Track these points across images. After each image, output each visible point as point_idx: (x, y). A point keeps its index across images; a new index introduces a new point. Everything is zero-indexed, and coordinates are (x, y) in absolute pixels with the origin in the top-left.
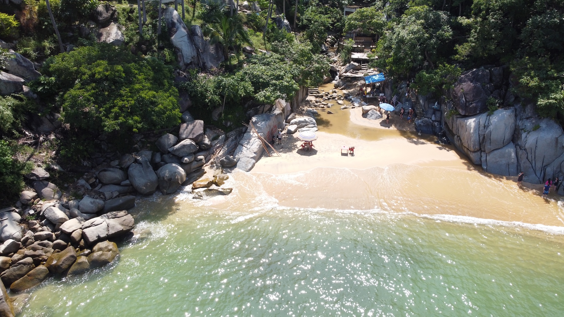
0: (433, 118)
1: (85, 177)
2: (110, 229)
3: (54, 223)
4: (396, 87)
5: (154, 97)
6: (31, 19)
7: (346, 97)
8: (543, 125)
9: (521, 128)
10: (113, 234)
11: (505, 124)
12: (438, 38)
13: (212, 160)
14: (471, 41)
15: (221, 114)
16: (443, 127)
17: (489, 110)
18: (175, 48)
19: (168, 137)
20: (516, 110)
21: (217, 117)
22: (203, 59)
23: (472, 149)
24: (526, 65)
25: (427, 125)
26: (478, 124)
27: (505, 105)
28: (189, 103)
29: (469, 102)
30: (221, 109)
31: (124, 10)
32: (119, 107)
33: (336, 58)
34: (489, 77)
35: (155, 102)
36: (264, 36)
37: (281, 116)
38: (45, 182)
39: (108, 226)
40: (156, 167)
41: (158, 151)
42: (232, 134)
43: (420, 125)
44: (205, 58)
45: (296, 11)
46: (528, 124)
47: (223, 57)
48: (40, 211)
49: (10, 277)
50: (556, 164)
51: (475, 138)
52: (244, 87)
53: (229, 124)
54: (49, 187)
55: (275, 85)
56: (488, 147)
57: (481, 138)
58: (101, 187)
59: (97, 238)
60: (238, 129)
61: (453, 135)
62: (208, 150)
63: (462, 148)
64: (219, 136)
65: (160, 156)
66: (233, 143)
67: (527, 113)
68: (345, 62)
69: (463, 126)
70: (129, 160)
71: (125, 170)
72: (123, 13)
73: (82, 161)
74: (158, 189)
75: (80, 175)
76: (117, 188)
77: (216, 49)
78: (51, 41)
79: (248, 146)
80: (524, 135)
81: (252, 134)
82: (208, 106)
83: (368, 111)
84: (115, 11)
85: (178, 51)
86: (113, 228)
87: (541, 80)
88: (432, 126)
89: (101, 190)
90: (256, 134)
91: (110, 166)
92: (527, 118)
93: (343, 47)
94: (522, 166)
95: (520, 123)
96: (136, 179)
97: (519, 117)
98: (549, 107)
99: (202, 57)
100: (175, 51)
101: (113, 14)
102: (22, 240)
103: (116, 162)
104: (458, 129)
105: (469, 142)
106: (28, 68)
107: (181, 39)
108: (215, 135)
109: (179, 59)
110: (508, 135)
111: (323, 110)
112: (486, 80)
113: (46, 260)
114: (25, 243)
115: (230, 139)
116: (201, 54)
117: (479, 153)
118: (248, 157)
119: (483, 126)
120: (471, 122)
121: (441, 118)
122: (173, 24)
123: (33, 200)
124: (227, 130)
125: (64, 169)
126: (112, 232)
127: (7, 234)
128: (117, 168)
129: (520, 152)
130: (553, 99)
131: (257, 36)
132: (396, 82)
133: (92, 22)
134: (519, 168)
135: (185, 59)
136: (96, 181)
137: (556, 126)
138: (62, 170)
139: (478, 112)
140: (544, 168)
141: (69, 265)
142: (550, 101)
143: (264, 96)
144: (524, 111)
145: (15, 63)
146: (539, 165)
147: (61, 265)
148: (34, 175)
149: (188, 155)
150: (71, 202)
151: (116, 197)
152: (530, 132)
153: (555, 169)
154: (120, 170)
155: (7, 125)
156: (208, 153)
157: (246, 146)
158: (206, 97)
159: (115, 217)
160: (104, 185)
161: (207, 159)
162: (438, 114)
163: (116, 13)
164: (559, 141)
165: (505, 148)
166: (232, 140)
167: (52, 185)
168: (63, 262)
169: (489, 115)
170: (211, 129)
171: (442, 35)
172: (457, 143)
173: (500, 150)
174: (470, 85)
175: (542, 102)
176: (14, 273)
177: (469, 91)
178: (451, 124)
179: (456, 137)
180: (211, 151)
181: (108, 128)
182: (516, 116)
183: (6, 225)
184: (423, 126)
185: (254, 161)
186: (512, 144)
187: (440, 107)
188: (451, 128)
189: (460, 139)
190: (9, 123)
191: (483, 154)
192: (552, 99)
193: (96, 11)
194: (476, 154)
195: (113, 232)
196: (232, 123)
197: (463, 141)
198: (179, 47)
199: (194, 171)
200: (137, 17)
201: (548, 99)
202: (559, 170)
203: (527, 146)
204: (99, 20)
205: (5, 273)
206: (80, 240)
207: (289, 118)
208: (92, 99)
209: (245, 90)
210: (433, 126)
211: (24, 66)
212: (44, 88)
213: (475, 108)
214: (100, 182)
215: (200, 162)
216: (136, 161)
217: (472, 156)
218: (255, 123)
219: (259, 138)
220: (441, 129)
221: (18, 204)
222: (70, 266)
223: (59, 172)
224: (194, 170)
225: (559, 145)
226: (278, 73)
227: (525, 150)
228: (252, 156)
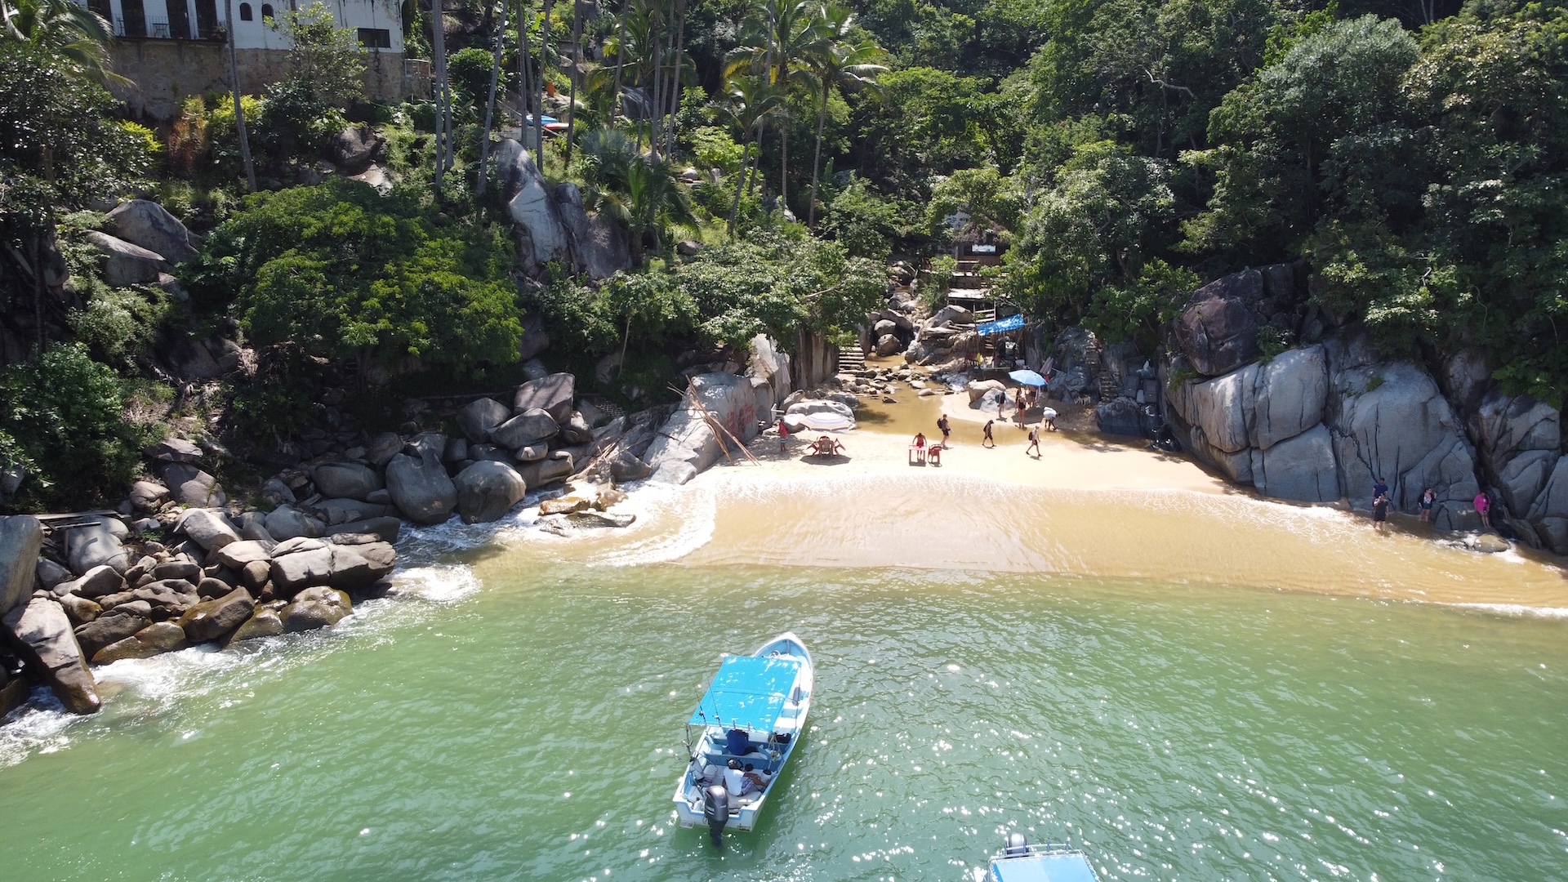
0: (1141, 398)
1: (283, 475)
2: (336, 561)
3: (205, 546)
4: (1052, 340)
5: (462, 286)
6: (192, 143)
7: (934, 378)
8: (1390, 377)
9: (1339, 388)
10: (343, 572)
11: (1301, 380)
12: (1141, 210)
13: (591, 466)
14: (1214, 206)
15: (617, 368)
16: (1166, 415)
17: (1263, 354)
18: (518, 224)
19: (487, 408)
20: (1327, 353)
21: (608, 377)
22: (582, 256)
23: (1228, 447)
24: (1336, 239)
25: (1126, 413)
26: (1240, 390)
27: (1298, 340)
28: (542, 340)
29: (1217, 339)
30: (617, 360)
31: (402, 140)
32: (379, 298)
33: (911, 304)
34: (1261, 285)
35: (464, 298)
36: (731, 227)
37: (765, 392)
38: (192, 469)
39: (333, 557)
40: (453, 468)
41: (462, 436)
42: (644, 417)
43: (1108, 415)
44: (585, 256)
45: (814, 194)
46: (1357, 380)
47: (630, 260)
48: (176, 523)
49: (95, 639)
50: (1428, 464)
51: (1233, 417)
52: (675, 302)
53: (635, 392)
54: (200, 481)
55: (749, 304)
56: (1264, 436)
57: (1248, 418)
58: (319, 501)
59: (304, 576)
60: (658, 407)
61: (1187, 428)
62: (581, 443)
63: (1208, 453)
64: (611, 419)
65: (465, 447)
66: (645, 436)
67: (1353, 356)
68: (934, 310)
69: (1205, 400)
70: (390, 445)
71: (381, 472)
72: (400, 146)
73: (280, 441)
74: (456, 510)
75: (275, 472)
76: (357, 504)
77: (613, 238)
78: (232, 192)
79: (682, 438)
80: (1347, 404)
81: (690, 412)
82: (588, 344)
83: (982, 393)
84: (382, 140)
85: (521, 232)
86: (344, 559)
87: (1371, 268)
88: (1139, 415)
89: (317, 507)
90: (699, 414)
91: (345, 459)
92: (1355, 368)
93: (928, 279)
94: (1348, 475)
95: (1336, 380)
96: (406, 488)
97: (1333, 367)
98: (1393, 324)
99: (578, 252)
100: (518, 232)
101: (376, 148)
102: (127, 572)
103: (361, 451)
104: (1196, 411)
105: (1221, 433)
106: (175, 237)
107: (533, 206)
108: (600, 416)
109: (524, 251)
110: (1310, 406)
111: (876, 398)
112: (1255, 291)
113: (181, 614)
114: (135, 579)
115: (638, 427)
116: (577, 244)
117: (1245, 454)
118: (679, 459)
119: (1251, 388)
120: (1227, 385)
121: (1159, 395)
122: (515, 174)
123: (158, 501)
124: (629, 407)
125: (235, 455)
126: (340, 567)
127: (95, 557)
128: (362, 464)
129: (1341, 443)
130: (1401, 305)
131: (715, 228)
132: (1052, 328)
133: (327, 164)
134: (1342, 481)
135: (537, 252)
136: (307, 485)
137: (1420, 376)
138: (230, 455)
139: (1238, 361)
140: (1400, 476)
141: (234, 621)
142: (1393, 310)
143: (723, 326)
144: (1347, 353)
145: (147, 224)
146: (1388, 469)
147: (218, 617)
148: (169, 449)
149: (533, 443)
150: (248, 515)
151: (353, 521)
152: (1360, 394)
153: (1426, 475)
154: (368, 470)
155: (117, 345)
156: (581, 453)
157: (676, 436)
158: (583, 325)
159: (353, 543)
160: (326, 497)
161: (578, 466)
162: (1151, 387)
163: (384, 145)
164: (1431, 410)
165: (1304, 438)
166: (642, 430)
167: (208, 478)
168: (222, 613)
169: (1264, 364)
170: (591, 401)
171: (1152, 205)
172: (1197, 444)
173: (1293, 442)
174: (1216, 304)
175: (1375, 314)
176: (106, 631)
177: (1216, 315)
178: (1181, 403)
179: (1193, 431)
180: (590, 450)
181: (353, 338)
182: (1327, 363)
183: (95, 540)
184: (1117, 416)
185: (692, 468)
186: (1321, 427)
187: (1156, 372)
188: (1181, 414)
189: (1204, 434)
190: (121, 342)
191: (1254, 455)
192: (1397, 305)
193: (338, 138)
194: (1239, 456)
195: (345, 567)
196: (643, 392)
197: (1208, 435)
198: (525, 222)
199: (547, 484)
200: (433, 157)
201: (1390, 307)
202: (1437, 478)
203: (1356, 425)
204: (343, 159)
205: (83, 629)
206: (265, 583)
207: (786, 401)
208: (321, 277)
209: (676, 307)
210: (1141, 416)
211: (166, 232)
212: (208, 275)
213: (1232, 353)
214: (317, 489)
215: (561, 462)
216: (408, 451)
217: (1230, 463)
218: (700, 389)
219: (708, 421)
220: (1159, 421)
221: (125, 505)
222: (237, 625)
223: (223, 457)
224: (547, 481)
225: (1432, 421)
226: (757, 278)
227: (1352, 435)
228: (688, 457)
